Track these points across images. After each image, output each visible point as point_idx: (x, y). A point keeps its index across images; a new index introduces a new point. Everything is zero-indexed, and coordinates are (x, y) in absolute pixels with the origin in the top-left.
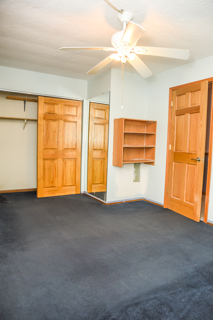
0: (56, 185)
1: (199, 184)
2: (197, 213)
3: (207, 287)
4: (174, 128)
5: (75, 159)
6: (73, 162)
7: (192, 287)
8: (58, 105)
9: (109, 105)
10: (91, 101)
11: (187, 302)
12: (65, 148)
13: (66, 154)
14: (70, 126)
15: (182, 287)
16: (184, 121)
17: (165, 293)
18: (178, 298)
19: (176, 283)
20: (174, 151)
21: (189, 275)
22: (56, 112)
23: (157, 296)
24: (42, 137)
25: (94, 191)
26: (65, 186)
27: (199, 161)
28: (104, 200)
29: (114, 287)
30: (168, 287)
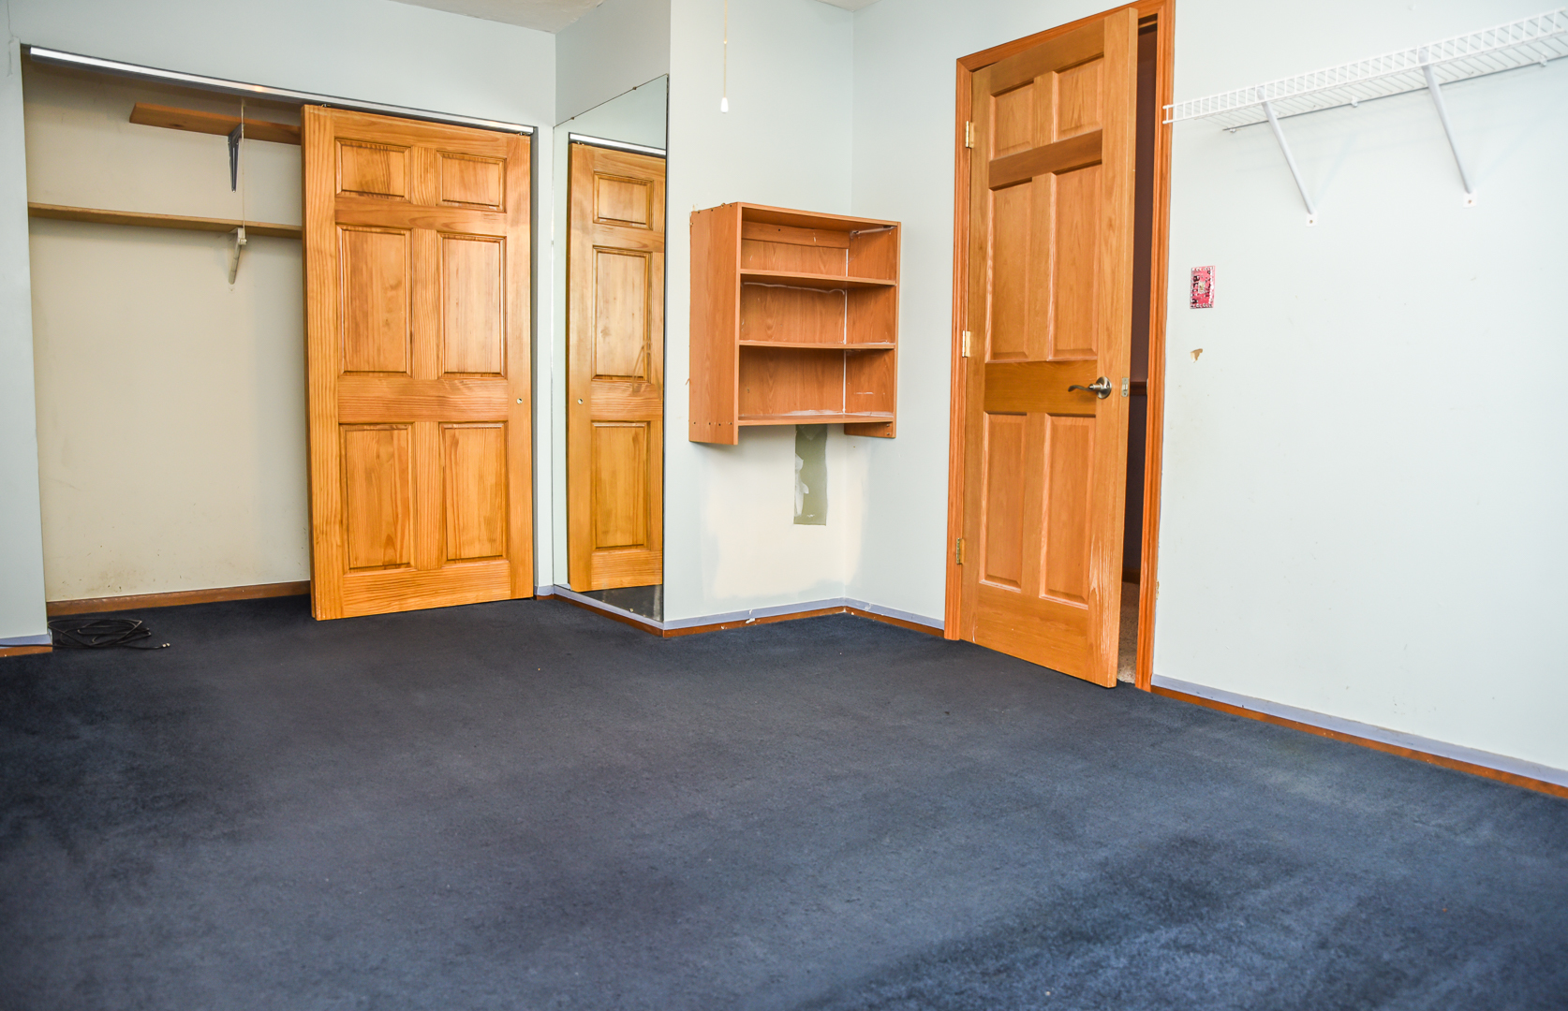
0: (409, 554)
1: (1110, 507)
2: (1103, 647)
3: (1156, 933)
4: (982, 248)
5: (501, 425)
6: (492, 438)
7: (1089, 940)
8: (407, 152)
9: (665, 157)
10: (573, 137)
11: (1067, 997)
12: (452, 367)
13: (455, 398)
14: (472, 260)
15: (1039, 941)
16: (1028, 211)
17: (957, 973)
18: (1020, 985)
19: (1013, 929)
20: (987, 359)
21: (1075, 896)
22: (398, 186)
23: (920, 985)
24: (330, 314)
25: (601, 583)
26: (454, 560)
27: (1106, 393)
28: (650, 615)
29: (706, 963)
30: (974, 949)
